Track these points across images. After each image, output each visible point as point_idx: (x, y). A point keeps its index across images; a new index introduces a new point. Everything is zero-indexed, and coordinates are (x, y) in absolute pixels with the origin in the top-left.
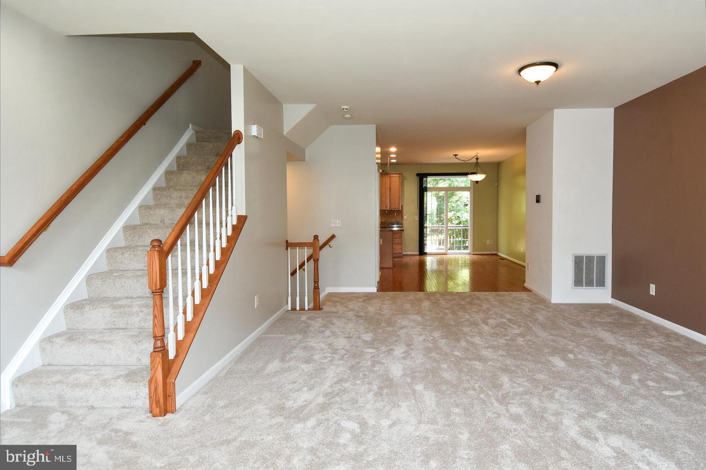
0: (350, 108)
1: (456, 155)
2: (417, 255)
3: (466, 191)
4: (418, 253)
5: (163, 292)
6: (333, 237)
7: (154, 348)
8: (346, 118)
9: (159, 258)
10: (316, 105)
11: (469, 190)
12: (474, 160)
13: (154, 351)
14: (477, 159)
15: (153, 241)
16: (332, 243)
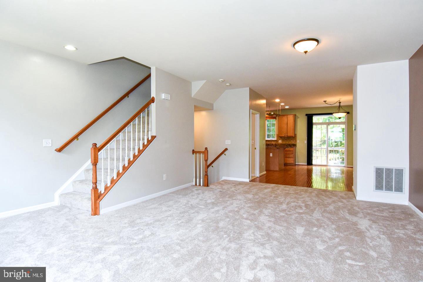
0: (224, 80)
1: (325, 101)
2: (306, 165)
3: (342, 124)
4: (306, 164)
5: (96, 164)
6: (226, 149)
7: (93, 187)
8: (227, 86)
9: (94, 151)
10: (206, 81)
11: (344, 124)
12: (338, 104)
13: (93, 189)
14: (340, 103)
15: (93, 144)
16: (226, 153)
